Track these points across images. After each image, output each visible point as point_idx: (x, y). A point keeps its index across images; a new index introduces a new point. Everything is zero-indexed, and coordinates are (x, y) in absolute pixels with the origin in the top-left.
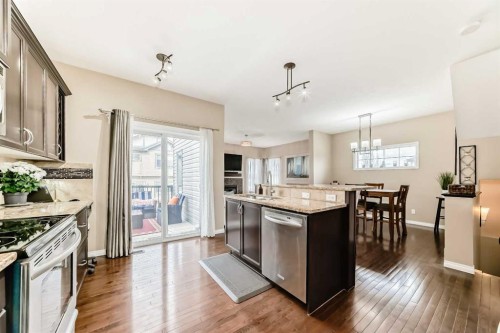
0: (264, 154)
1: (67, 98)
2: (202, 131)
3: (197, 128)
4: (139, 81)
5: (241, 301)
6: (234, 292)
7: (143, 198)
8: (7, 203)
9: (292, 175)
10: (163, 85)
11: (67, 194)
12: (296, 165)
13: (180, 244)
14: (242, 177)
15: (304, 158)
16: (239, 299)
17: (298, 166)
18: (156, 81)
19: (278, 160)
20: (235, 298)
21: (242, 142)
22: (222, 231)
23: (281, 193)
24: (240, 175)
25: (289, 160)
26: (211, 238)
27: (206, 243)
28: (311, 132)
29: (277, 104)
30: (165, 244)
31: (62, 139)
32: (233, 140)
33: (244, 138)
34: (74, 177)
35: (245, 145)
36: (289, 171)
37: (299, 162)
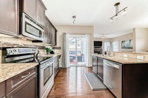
0: (111, 41)
1: (57, 32)
2: (86, 35)
3: (85, 34)
4: (70, 25)
5: (94, 90)
6: (92, 86)
7: (73, 54)
8: (47, 54)
9: (124, 47)
10: (75, 24)
11: (57, 52)
12: (126, 44)
13: (82, 67)
14: (102, 49)
15: (131, 40)
16: (93, 89)
17: (127, 44)
18: (73, 24)
19: (117, 42)
20: (92, 89)
21: (101, 37)
22: (92, 66)
23: (114, 54)
24: (102, 48)
25: (122, 42)
26: (89, 67)
27: (88, 68)
28: (134, 29)
29: (112, 21)
30: (76, 67)
31: (56, 41)
32: (97, 37)
33: (103, 36)
34: (58, 49)
35: (102, 38)
36: (123, 46)
37: (128, 42)
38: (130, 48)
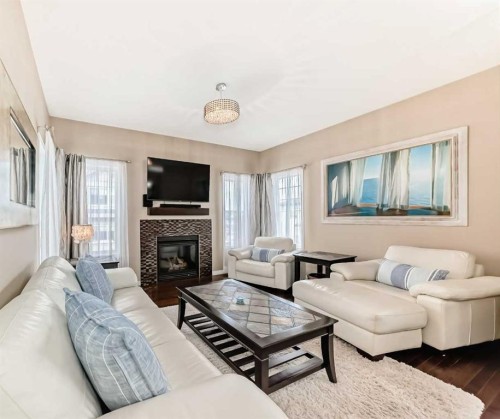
0: (259, 165)
14: (211, 216)
15: (394, 155)
17: (369, 183)
19: (296, 176)
24: (206, 212)
25: (333, 171)
36: (334, 200)
37: (374, 172)
38: (392, 212)
